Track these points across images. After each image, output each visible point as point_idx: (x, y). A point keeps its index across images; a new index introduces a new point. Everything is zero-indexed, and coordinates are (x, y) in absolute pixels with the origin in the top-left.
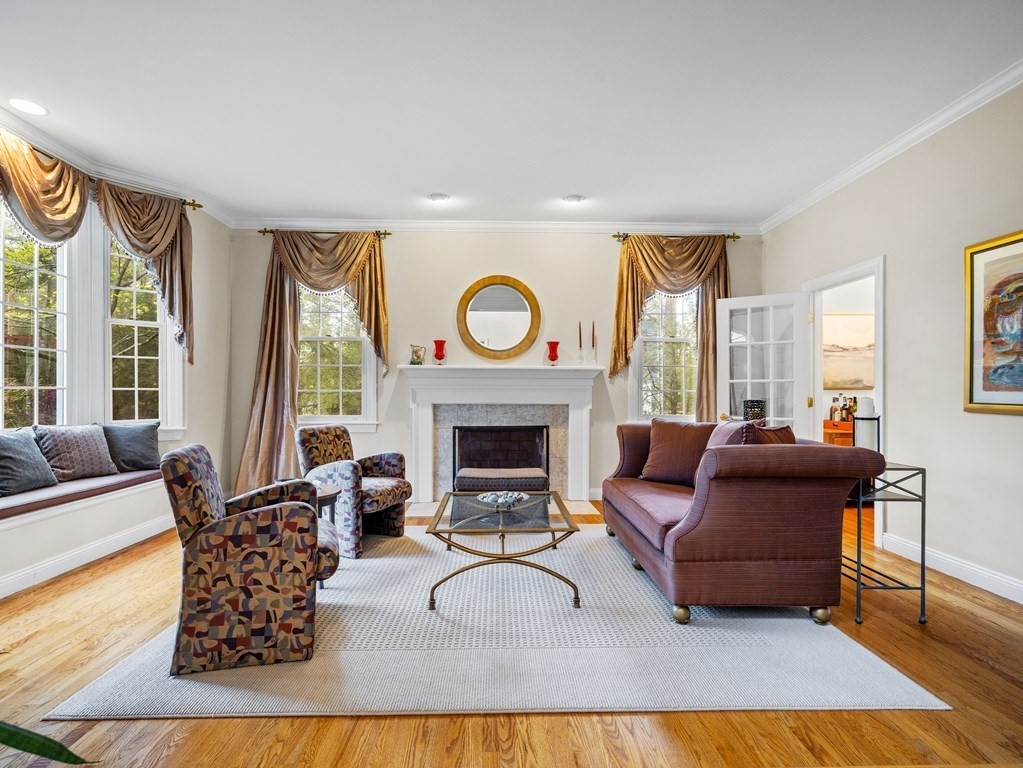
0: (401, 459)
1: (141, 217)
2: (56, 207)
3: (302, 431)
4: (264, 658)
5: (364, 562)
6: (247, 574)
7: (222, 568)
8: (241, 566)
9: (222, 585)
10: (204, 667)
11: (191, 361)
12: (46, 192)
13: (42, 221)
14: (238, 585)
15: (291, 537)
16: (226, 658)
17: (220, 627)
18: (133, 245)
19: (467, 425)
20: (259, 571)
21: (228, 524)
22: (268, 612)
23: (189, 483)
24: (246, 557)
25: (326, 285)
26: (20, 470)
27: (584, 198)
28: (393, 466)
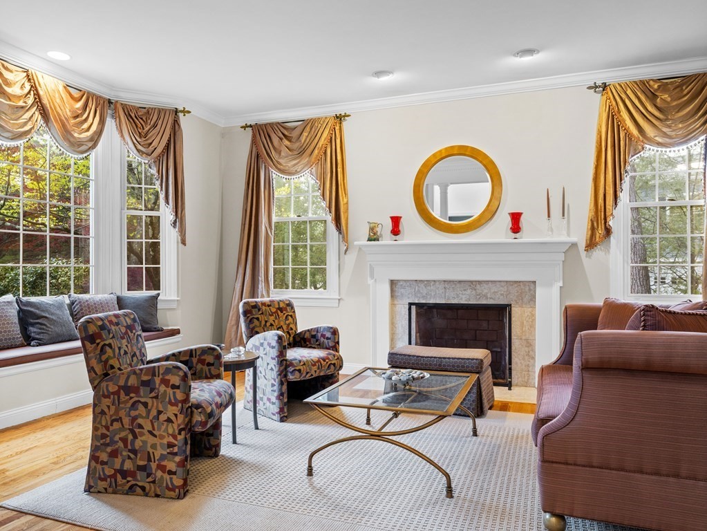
0: (335, 332)
1: (145, 127)
2: (82, 127)
3: (245, 303)
4: (147, 491)
5: (287, 426)
6: (134, 419)
7: (117, 412)
8: (129, 412)
9: (116, 425)
10: (106, 489)
11: (184, 242)
12: (77, 117)
13: (72, 139)
14: (128, 427)
15: (165, 391)
16: (120, 485)
17: (116, 459)
18: (138, 150)
19: (424, 302)
20: (142, 417)
21: (121, 375)
22: (149, 452)
23: (98, 341)
24: (133, 404)
25: (293, 170)
26: (52, 327)
27: (538, 52)
28: (328, 338)
